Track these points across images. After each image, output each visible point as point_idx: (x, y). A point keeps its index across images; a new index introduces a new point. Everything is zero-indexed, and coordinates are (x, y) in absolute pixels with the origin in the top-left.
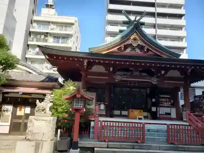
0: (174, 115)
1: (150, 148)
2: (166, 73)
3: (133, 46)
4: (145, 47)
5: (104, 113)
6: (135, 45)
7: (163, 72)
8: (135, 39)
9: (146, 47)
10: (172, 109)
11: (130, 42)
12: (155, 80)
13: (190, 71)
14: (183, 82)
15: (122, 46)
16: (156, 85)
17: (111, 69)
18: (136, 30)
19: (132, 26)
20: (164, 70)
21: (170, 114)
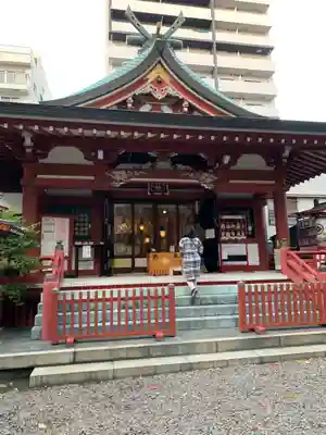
0: (254, 259)
1: (191, 349)
2: (233, 161)
3: (156, 100)
4: (182, 100)
5: (92, 268)
6: (159, 96)
7: (227, 159)
8: (159, 82)
9: (188, 101)
10: (249, 245)
11: (146, 88)
12: (209, 180)
13: (287, 153)
14: (273, 182)
15: (129, 97)
16: (210, 191)
17: (101, 155)
18: (160, 58)
19: (150, 49)
20: (228, 154)
21: (245, 258)
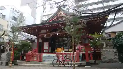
8: (61, 14)
